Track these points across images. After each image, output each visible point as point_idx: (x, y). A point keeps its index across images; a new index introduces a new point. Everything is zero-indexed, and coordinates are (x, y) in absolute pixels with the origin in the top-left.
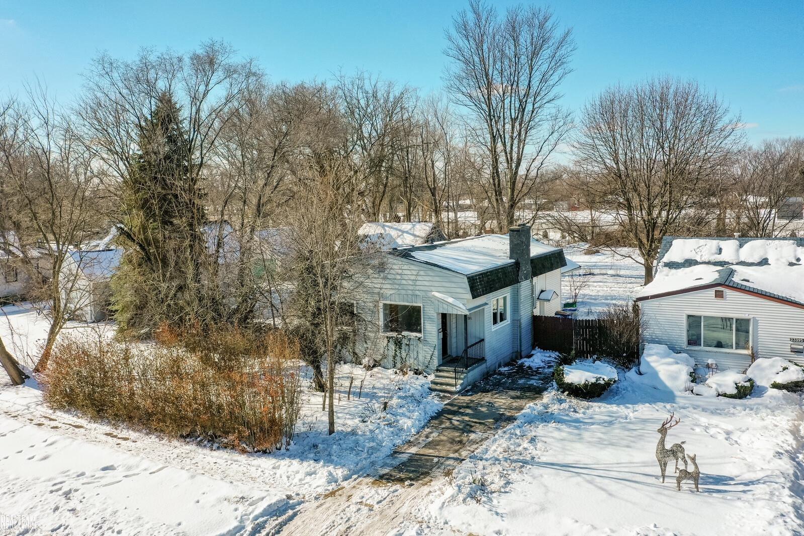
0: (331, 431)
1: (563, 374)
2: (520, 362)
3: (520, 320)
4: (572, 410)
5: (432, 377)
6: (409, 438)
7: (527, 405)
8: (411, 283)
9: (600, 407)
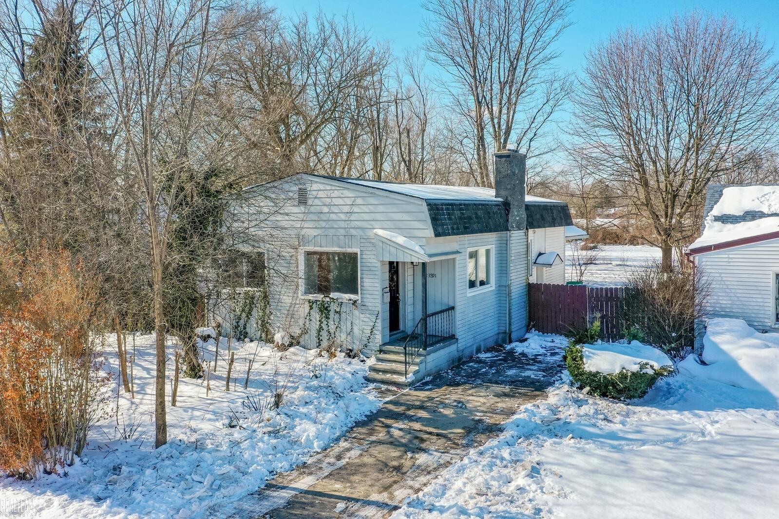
0: (160, 442)
1: (581, 358)
2: (508, 347)
3: (509, 286)
4: (602, 417)
5: (372, 362)
6: (304, 459)
7: (522, 408)
8: (343, 217)
9: (648, 414)
